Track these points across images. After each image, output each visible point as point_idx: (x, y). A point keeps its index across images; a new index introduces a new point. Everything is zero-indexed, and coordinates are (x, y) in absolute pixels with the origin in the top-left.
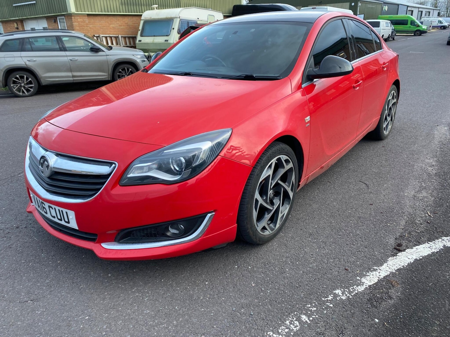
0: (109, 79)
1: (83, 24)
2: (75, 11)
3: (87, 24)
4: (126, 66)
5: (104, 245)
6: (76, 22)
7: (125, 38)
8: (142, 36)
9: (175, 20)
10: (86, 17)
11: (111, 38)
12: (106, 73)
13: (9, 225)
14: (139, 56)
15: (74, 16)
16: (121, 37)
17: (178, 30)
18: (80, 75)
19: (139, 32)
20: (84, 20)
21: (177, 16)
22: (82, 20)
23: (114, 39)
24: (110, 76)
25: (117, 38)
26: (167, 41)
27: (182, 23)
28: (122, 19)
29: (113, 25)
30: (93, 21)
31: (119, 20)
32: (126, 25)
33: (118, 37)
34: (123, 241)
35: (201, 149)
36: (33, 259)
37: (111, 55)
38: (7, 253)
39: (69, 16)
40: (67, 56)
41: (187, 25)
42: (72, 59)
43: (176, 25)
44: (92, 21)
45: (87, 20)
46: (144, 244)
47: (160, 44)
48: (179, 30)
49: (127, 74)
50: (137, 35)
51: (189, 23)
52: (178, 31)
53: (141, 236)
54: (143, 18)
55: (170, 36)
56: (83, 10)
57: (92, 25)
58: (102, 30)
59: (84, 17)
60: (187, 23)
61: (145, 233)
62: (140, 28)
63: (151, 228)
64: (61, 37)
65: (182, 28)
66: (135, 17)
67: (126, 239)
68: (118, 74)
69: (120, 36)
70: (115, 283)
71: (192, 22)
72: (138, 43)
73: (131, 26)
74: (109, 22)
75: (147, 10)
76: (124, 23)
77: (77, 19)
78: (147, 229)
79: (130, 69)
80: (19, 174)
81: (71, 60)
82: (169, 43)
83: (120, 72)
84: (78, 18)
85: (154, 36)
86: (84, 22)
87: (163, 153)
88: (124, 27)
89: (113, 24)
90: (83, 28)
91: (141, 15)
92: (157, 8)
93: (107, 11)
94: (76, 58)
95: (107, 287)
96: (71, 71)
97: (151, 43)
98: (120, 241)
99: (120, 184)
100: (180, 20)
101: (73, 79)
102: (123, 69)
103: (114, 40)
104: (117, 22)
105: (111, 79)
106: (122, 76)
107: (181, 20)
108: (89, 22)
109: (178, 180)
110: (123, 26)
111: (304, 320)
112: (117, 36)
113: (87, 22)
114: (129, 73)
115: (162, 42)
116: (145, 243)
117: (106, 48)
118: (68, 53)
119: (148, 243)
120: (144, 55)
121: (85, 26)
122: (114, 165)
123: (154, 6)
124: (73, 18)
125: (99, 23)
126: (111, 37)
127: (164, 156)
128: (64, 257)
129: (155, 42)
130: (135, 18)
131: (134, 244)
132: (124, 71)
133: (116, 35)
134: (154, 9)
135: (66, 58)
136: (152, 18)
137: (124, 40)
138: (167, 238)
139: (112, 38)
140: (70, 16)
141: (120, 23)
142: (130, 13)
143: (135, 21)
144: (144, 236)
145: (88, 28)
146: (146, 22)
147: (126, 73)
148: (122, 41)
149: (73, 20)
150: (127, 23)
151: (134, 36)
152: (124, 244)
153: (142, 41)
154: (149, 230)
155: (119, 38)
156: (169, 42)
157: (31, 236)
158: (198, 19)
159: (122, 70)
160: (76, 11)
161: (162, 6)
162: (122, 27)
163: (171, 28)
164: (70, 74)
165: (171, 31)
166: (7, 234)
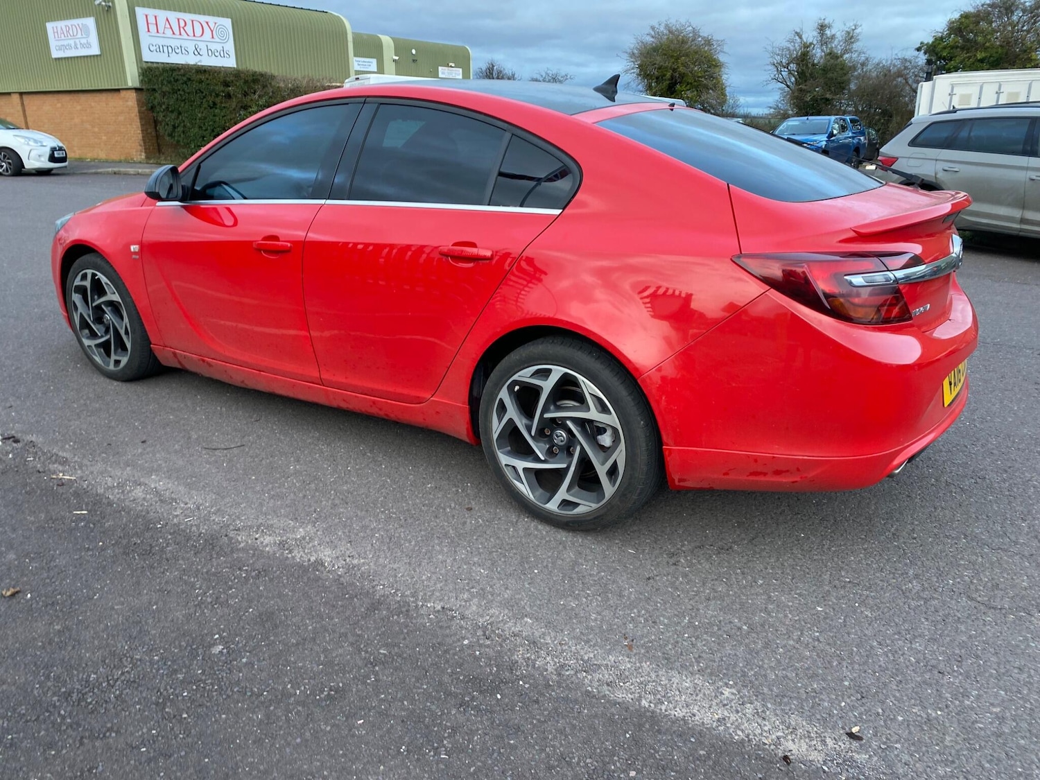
42: (1035, 178)
81: (1033, 180)
96: (1024, 207)
101: (1019, 227)
135: (1023, 174)
164: (1017, 213)
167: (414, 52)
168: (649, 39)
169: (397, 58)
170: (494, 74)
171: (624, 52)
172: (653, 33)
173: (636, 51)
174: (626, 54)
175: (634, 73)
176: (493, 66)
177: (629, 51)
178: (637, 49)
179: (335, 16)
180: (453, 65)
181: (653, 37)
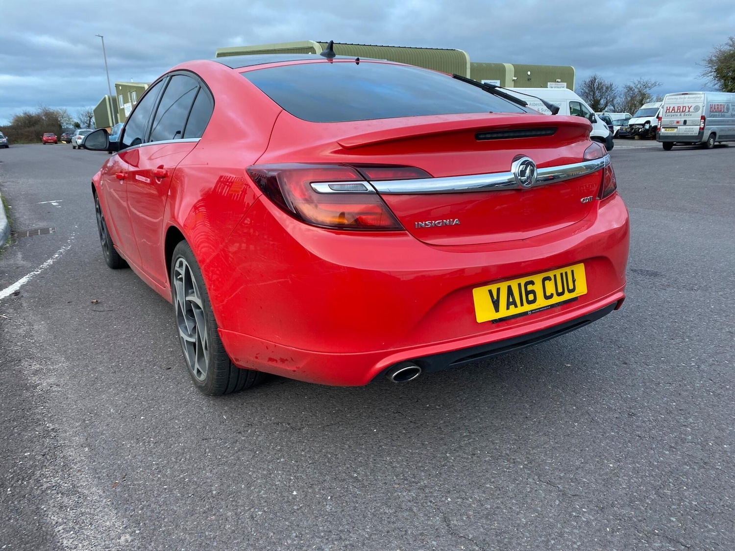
167: (529, 73)
168: (727, 48)
169: (516, 78)
170: (595, 85)
171: (703, 60)
172: (731, 43)
173: (714, 58)
174: (705, 62)
175: (711, 75)
176: (595, 79)
177: (708, 59)
178: (715, 56)
179: (460, 51)
180: (559, 80)
181: (730, 46)
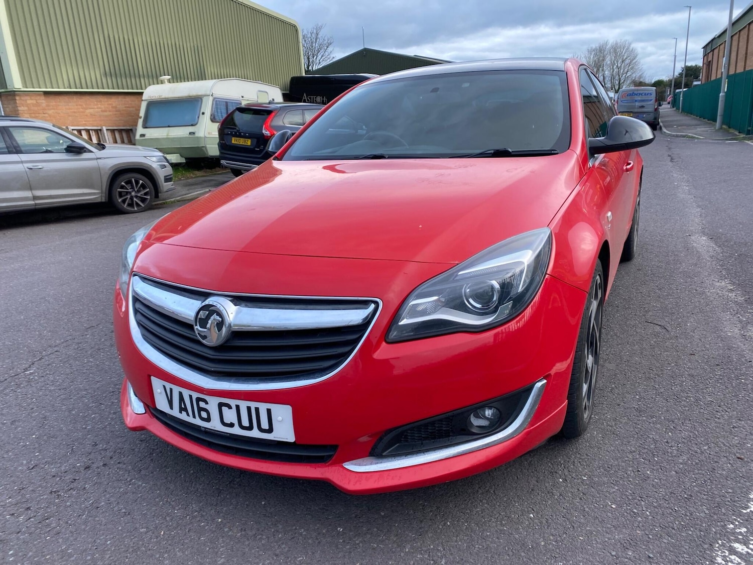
0: (103, 200)
1: (36, 108)
2: (21, 87)
3: (44, 109)
4: (133, 177)
5: (351, 466)
6: (24, 105)
7: (113, 131)
8: (146, 128)
9: (204, 99)
10: (43, 97)
11: (88, 133)
12: (97, 189)
13: (66, 466)
14: (154, 159)
15: (18, 95)
16: (107, 130)
17: (211, 115)
18: (49, 194)
19: (140, 122)
20: (38, 101)
21: (208, 93)
22: (34, 102)
23: (94, 134)
24: (104, 195)
25: (99, 132)
26: (194, 133)
27: (216, 104)
28: (106, 100)
29: (92, 111)
30: (54, 103)
31: (101, 102)
32: (114, 109)
33: (100, 130)
34: (389, 452)
35: (522, 263)
36: (161, 522)
37: (105, 158)
38: (97, 519)
39: (10, 95)
40: (22, 162)
41: (225, 107)
42: (32, 167)
43: (207, 107)
44: (52, 104)
45: (43, 101)
46: (427, 453)
47: (180, 139)
48: (213, 115)
49: (136, 190)
50: (136, 125)
51: (228, 104)
52: (212, 117)
53: (421, 439)
54: (144, 97)
55: (198, 125)
56: (35, 84)
57: (52, 111)
58: (70, 118)
59: (38, 97)
60: (225, 103)
61: (430, 431)
62: (142, 113)
63: (441, 420)
64: (10, 128)
65: (217, 112)
66: (130, 96)
67: (393, 447)
68: (118, 190)
69: (104, 128)
70: (361, 542)
71: (232, 103)
72: (138, 140)
73: (122, 112)
74: (84, 106)
75: (150, 85)
76: (110, 106)
77: (26, 100)
78: (433, 423)
79: (141, 182)
80: (26, 370)
81: (31, 169)
82: (198, 138)
83: (122, 187)
84: (28, 98)
85: (169, 127)
86: (38, 105)
87: (457, 275)
88: (111, 113)
89: (90, 109)
90: (37, 115)
91: (142, 93)
92: (171, 81)
93: (80, 86)
94: (40, 165)
95: (350, 552)
96: (31, 188)
97: (163, 139)
98: (383, 454)
99: (387, 340)
100: (213, 100)
101: (34, 203)
102: (129, 182)
103: (94, 136)
104: (97, 105)
105: (107, 199)
106: (125, 193)
107: (214, 98)
108: (48, 106)
109: (493, 323)
110: (110, 111)
111: (743, 551)
112: (99, 128)
113: (44, 105)
114: (140, 188)
115: (185, 136)
116: (430, 452)
117: (95, 146)
118: (23, 157)
119: (435, 450)
120: (162, 157)
121: (41, 112)
122: (373, 306)
123: (164, 77)
124: (17, 98)
125: (65, 106)
126: (88, 131)
127: (458, 281)
128: (225, 509)
129: (173, 136)
130: (129, 99)
131: (409, 456)
132: (130, 185)
133: (97, 126)
134: (165, 82)
135: (20, 166)
136: (163, 97)
137: (112, 135)
138: (471, 438)
139: (91, 132)
140: (12, 95)
141: (103, 106)
142: (121, 89)
143: (130, 102)
144: (426, 438)
145: (46, 115)
146: (152, 104)
147: (132, 188)
148: (107, 136)
149: (17, 102)
150: (116, 107)
151: (129, 128)
152: (390, 459)
153: (146, 135)
154: (437, 426)
155: (102, 132)
156: (197, 135)
157: (128, 480)
158: (243, 97)
159: (126, 183)
160: (23, 87)
161: (177, 78)
162: (106, 114)
163: (198, 112)
164: (28, 194)
165: (198, 117)
166: (73, 482)
